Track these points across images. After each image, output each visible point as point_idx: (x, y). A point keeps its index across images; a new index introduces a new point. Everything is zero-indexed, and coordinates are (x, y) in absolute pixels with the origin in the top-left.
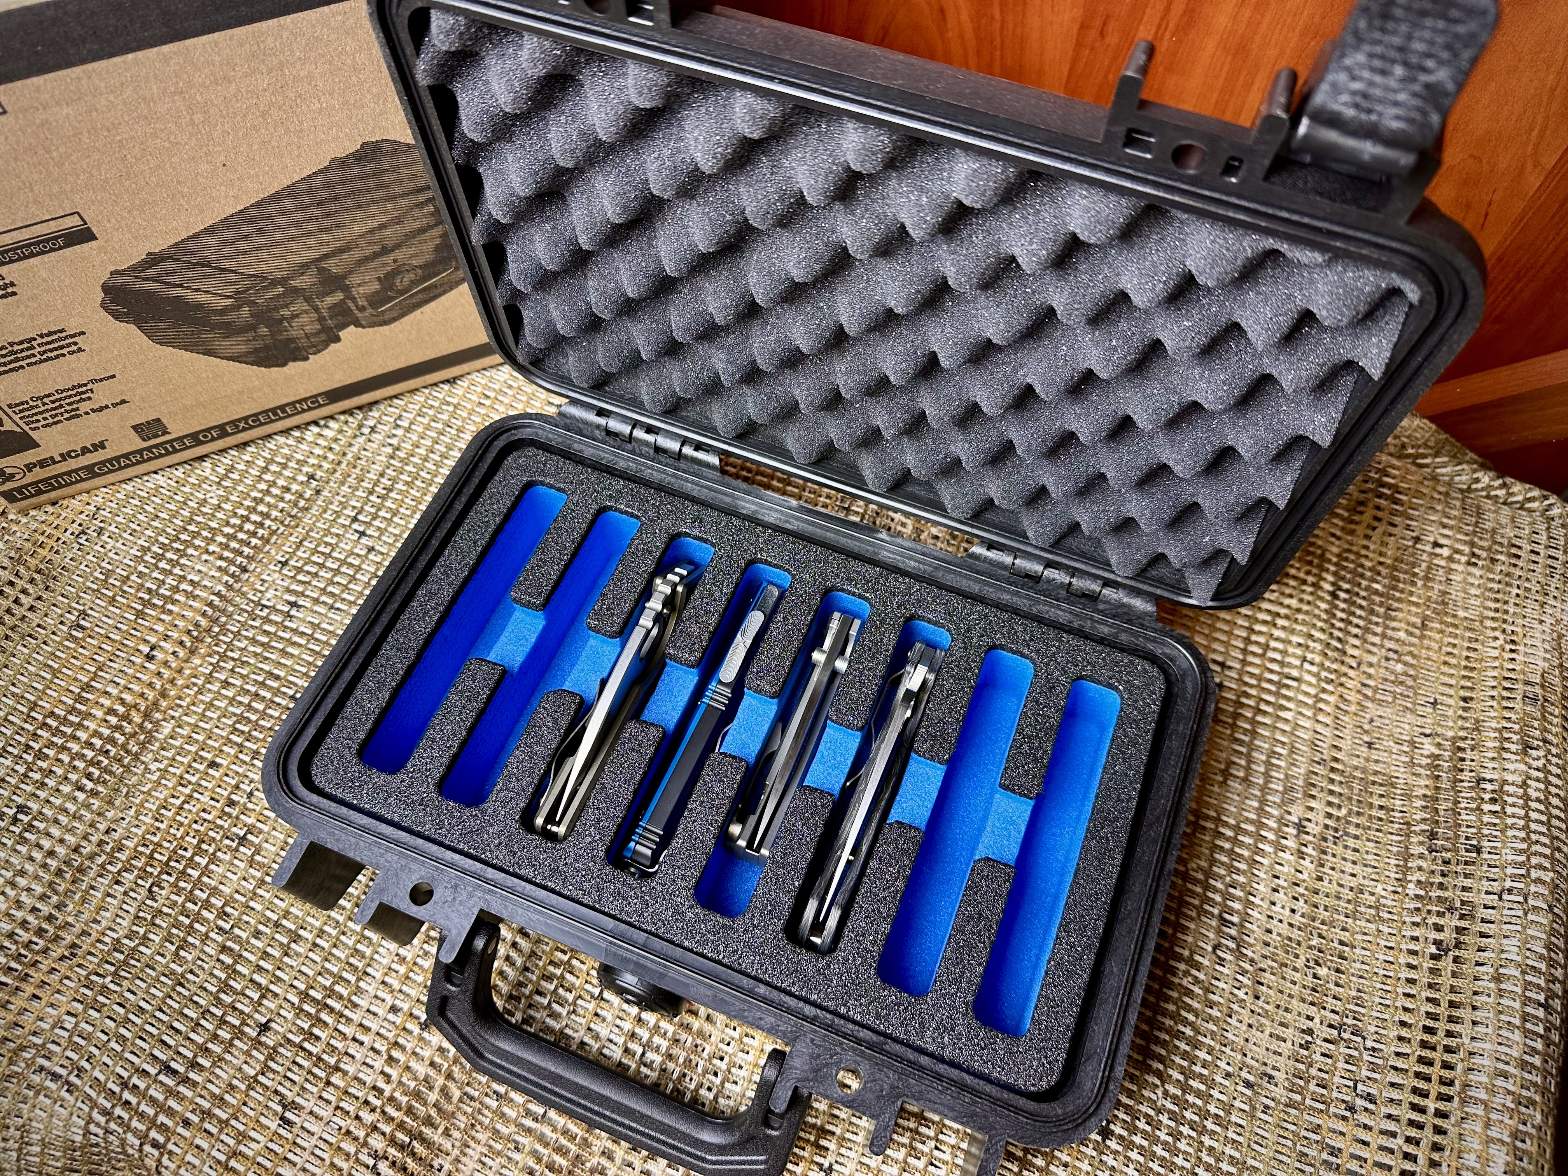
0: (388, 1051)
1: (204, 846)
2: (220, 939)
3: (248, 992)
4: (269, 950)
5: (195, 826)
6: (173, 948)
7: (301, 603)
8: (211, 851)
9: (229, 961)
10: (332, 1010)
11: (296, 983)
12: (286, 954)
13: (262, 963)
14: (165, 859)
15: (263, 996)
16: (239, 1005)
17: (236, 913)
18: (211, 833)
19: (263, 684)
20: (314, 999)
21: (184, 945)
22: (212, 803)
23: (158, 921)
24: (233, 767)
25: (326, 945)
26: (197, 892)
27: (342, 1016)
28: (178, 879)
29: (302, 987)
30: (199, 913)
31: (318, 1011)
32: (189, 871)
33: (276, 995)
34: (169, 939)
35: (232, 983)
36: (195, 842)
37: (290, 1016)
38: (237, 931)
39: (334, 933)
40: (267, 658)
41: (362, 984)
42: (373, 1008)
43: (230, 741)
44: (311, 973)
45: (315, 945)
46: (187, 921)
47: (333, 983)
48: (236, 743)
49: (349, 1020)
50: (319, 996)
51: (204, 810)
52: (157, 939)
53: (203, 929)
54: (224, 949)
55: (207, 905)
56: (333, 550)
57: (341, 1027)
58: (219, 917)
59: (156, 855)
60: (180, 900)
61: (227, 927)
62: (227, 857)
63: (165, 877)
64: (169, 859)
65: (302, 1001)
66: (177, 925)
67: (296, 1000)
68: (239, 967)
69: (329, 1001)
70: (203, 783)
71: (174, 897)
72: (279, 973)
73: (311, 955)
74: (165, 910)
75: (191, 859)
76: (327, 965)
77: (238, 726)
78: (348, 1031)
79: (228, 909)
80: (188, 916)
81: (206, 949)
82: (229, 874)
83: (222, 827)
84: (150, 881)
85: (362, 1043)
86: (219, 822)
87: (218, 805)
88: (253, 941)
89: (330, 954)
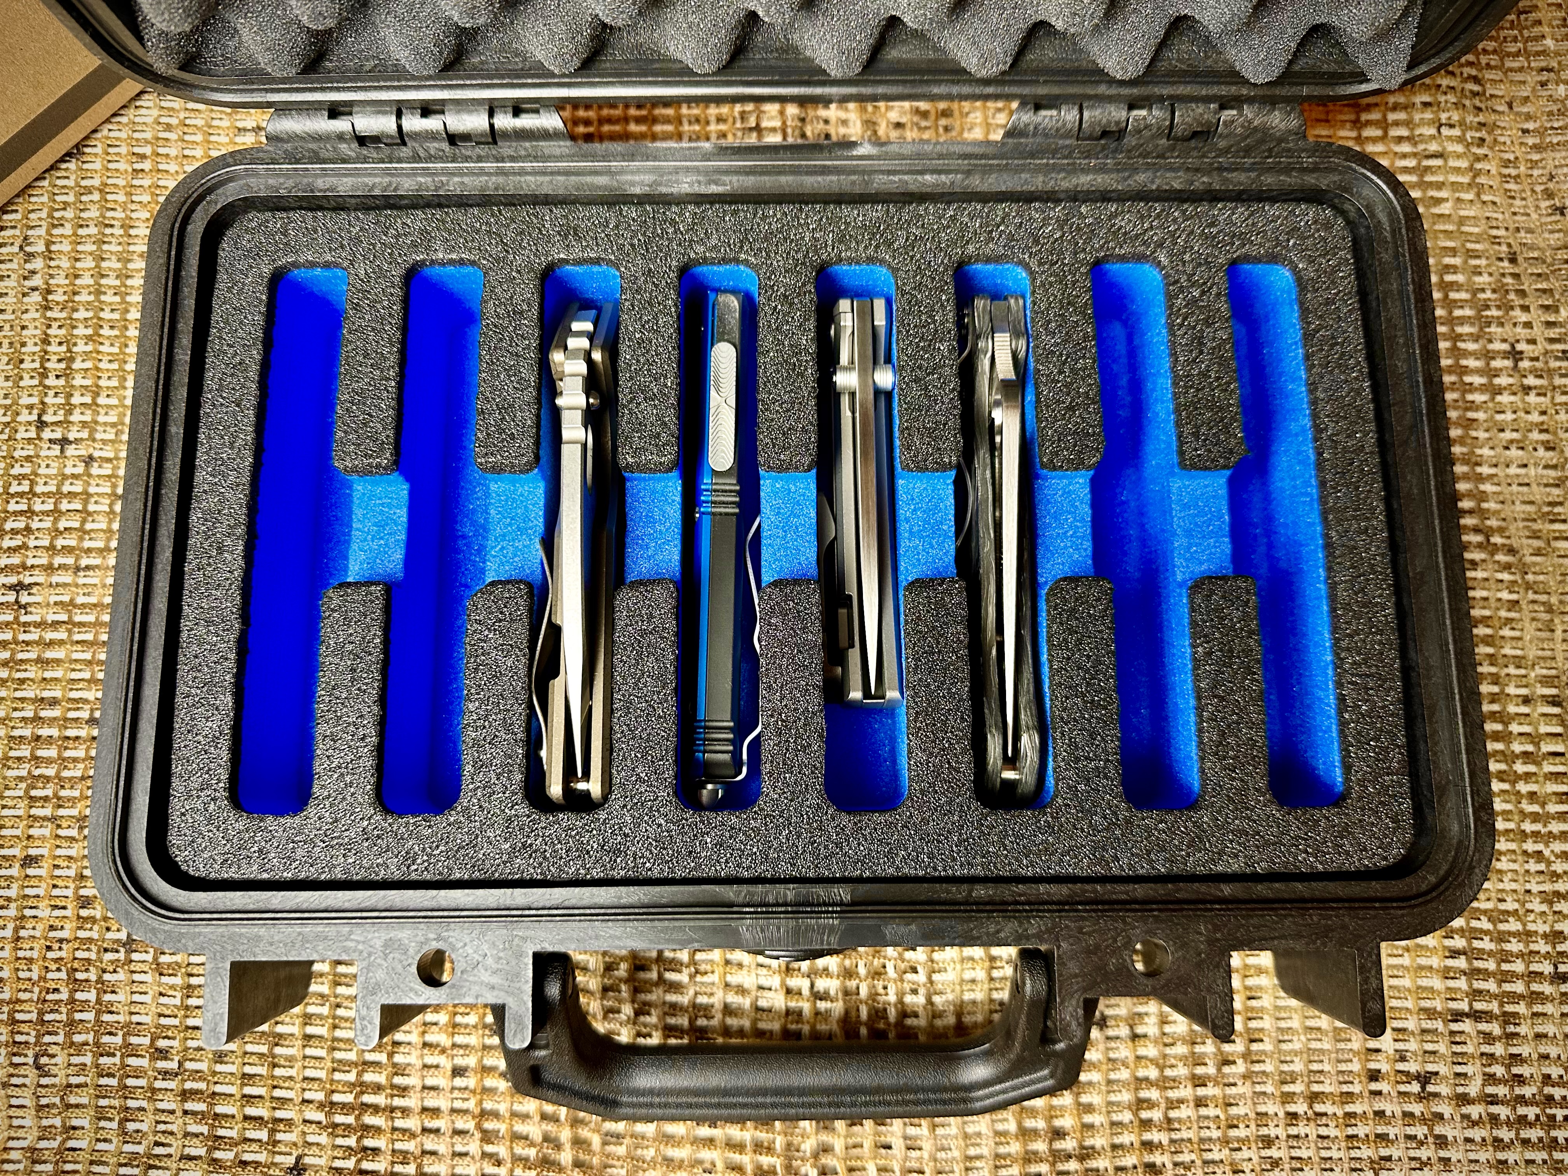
0: (479, 1127)
1: (80, 976)
2: (171, 1085)
3: (250, 1134)
4: (248, 1070)
5: (50, 955)
6: (114, 1125)
7: (27, 580)
8: (93, 977)
9: (201, 1107)
10: (376, 1109)
11: (308, 1095)
12: (275, 1065)
13: (248, 1090)
14: (34, 1016)
15: (272, 1132)
16: (247, 1157)
17: (175, 1043)
18: (80, 954)
19: (37, 719)
20: (344, 1105)
21: (127, 1115)
22: (57, 913)
23: (73, 1100)
24: (59, 852)
25: (322, 1031)
26: (106, 1039)
27: (393, 1110)
28: (68, 1035)
29: (320, 1096)
30: (124, 1066)
31: (357, 1118)
32: (78, 1016)
33: (289, 1123)
34: (101, 1115)
35: (221, 1132)
36: (63, 975)
37: (323, 1139)
38: (189, 1065)
39: (325, 1010)
40: (22, 681)
41: (398, 1058)
42: (429, 1082)
43: (35, 818)
44: (322, 1074)
45: (308, 1037)
46: (113, 1082)
47: (360, 1074)
48: (45, 819)
49: (405, 1112)
50: (349, 1098)
51: (52, 928)
52: (85, 1123)
53: (142, 1082)
54: (186, 1095)
55: (130, 1050)
56: (33, 483)
57: (399, 1123)
58: (153, 1059)
59: (19, 1016)
60: (88, 1059)
61: (173, 1065)
62: (121, 975)
63: (47, 1039)
64: (41, 1013)
65: (328, 1114)
66: (101, 1092)
67: (320, 1116)
68: (219, 1109)
69: (367, 1099)
70: (29, 891)
71: (75, 1060)
72: (277, 1093)
73: (309, 1051)
74: (74, 1080)
75: (72, 1001)
76: (339, 1055)
77: (33, 793)
78: (412, 1123)
79: (162, 1043)
80: (111, 1075)
81: (161, 1106)
82: (137, 998)
83: (90, 940)
84: (30, 1053)
85: (437, 1131)
86: (81, 934)
87: (67, 913)
88: (219, 1068)
89: (334, 1039)
